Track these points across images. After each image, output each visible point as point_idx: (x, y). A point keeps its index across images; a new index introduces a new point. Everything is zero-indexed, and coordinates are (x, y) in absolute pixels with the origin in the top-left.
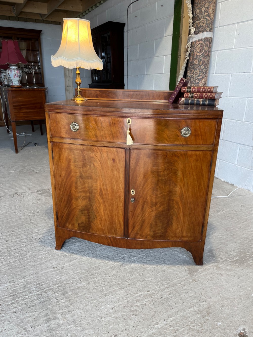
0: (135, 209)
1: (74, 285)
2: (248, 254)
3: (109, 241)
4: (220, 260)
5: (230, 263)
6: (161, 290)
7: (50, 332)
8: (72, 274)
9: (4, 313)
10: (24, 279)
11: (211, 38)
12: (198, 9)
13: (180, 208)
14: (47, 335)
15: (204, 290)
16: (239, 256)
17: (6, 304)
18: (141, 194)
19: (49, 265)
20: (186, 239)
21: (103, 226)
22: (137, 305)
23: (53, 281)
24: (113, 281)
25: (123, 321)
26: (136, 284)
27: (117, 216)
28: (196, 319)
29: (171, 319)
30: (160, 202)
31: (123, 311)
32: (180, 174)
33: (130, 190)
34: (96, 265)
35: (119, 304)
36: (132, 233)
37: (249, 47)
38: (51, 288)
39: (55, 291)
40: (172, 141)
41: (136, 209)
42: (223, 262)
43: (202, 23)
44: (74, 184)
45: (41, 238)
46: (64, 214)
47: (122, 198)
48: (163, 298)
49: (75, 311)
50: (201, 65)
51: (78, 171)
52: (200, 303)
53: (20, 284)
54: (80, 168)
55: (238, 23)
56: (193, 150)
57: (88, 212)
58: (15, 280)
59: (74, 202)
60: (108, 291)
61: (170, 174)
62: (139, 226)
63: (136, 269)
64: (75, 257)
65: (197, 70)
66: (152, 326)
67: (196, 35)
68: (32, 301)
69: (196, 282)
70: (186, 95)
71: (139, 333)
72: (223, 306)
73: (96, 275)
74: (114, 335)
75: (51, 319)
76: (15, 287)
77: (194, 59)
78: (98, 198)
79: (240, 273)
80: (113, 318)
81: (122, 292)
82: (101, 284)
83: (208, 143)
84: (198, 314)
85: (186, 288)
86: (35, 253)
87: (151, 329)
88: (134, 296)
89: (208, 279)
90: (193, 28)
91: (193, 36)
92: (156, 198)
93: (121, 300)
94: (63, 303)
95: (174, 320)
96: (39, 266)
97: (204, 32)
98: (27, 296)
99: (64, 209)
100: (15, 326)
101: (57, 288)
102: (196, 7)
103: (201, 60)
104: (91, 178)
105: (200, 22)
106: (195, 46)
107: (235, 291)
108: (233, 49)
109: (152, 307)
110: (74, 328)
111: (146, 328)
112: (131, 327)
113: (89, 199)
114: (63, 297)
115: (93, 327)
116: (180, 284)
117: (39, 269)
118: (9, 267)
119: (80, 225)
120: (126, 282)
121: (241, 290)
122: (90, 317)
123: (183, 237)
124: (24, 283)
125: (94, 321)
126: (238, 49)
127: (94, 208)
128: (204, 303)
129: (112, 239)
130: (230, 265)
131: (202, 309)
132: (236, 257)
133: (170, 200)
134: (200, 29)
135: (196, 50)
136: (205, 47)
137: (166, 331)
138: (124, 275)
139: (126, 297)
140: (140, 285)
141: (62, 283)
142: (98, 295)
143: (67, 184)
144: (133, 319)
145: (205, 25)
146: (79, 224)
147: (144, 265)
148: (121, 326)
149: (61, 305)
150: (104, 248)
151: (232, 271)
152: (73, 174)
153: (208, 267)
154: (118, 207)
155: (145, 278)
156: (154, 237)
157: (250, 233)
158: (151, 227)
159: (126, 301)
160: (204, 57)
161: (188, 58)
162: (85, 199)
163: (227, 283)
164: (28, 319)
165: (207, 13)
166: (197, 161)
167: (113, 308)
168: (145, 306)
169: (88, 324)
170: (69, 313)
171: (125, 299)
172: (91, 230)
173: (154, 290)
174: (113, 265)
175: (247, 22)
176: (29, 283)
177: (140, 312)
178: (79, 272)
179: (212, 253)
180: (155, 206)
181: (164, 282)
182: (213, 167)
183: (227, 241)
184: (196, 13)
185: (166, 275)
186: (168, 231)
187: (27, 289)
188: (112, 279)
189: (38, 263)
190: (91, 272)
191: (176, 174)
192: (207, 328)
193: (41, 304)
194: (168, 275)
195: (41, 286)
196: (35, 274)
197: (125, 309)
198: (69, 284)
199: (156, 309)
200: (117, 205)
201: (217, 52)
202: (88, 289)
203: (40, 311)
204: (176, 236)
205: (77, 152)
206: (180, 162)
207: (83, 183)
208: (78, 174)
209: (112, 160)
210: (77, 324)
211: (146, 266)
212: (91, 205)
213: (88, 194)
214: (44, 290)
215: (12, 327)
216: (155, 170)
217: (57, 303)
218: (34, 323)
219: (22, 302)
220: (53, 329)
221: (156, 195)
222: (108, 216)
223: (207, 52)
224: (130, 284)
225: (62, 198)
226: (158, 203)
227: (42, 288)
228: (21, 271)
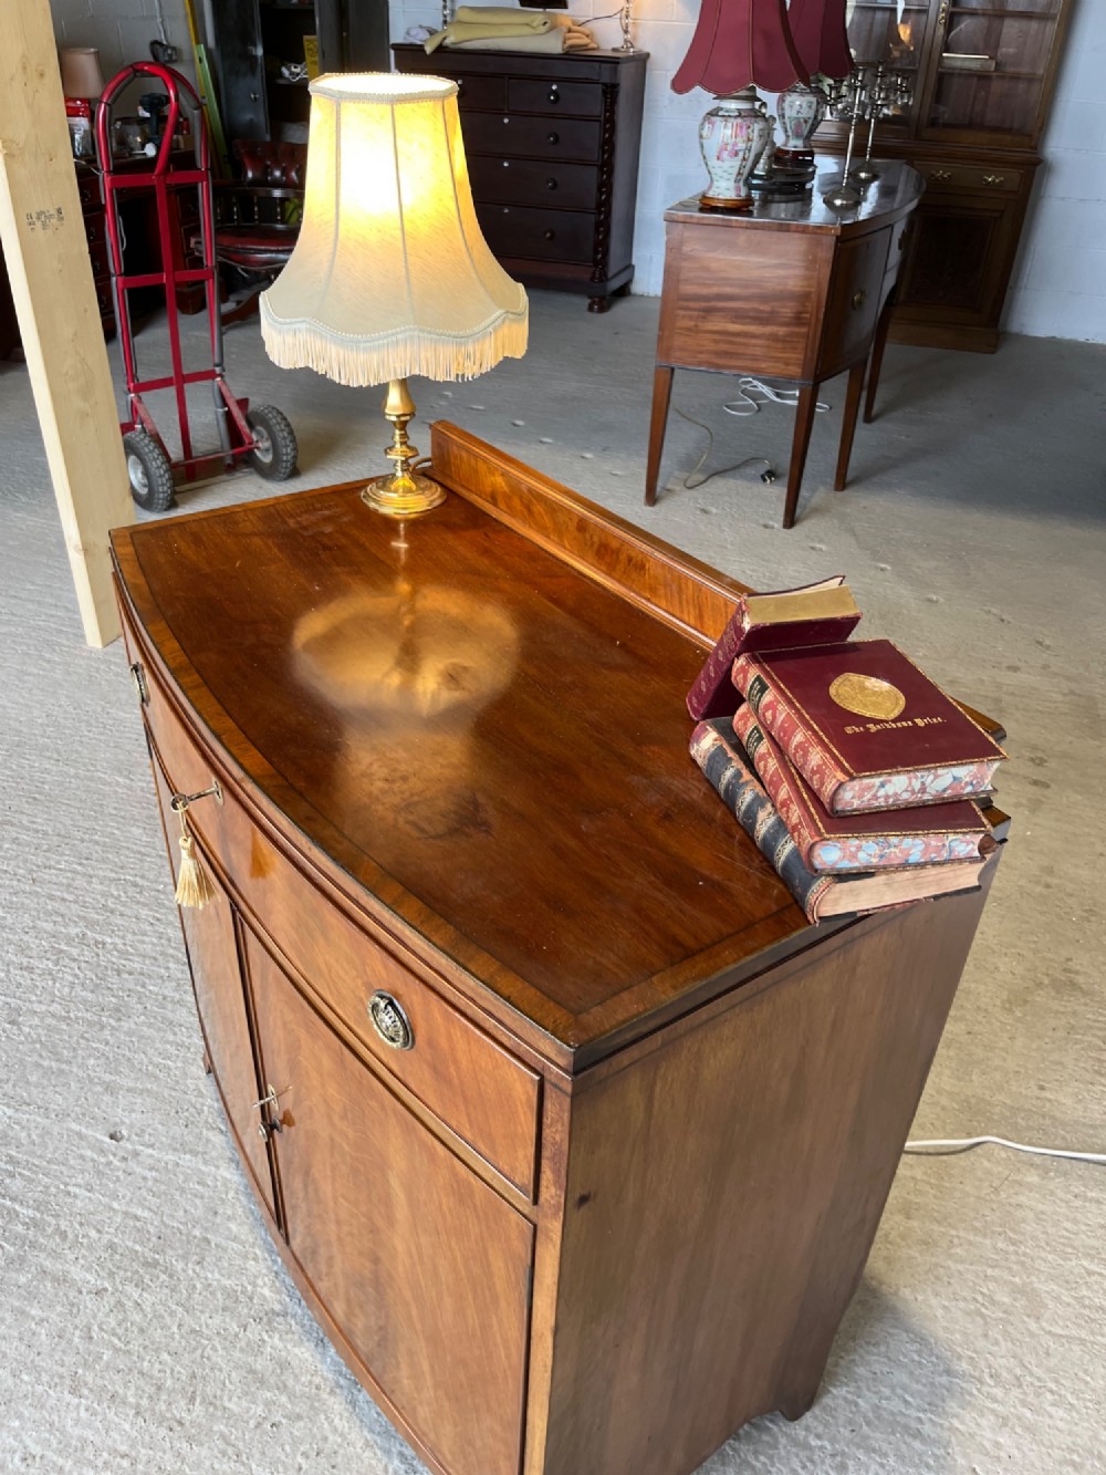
1: (70, 1257)
8: (117, 1208)
10: (18, 1110)
19: (120, 1110)
23: (48, 1187)
26: (201, 1445)
34: (211, 1238)
35: (60, 1461)
38: (17, 1207)
56: (436, 1132)
60: (103, 1377)
63: (290, 1382)
64: (208, 1140)
70: (740, 718)
73: (158, 1278)
81: (127, 1427)
82: (122, 1331)
86: (149, 1032)
93: (86, 1453)
96: (96, 1093)
101: (25, 1224)
117: (81, 1106)
118: (44, 1032)
120: (184, 1403)
138: (221, 1370)
141: (58, 1216)
142: (63, 1366)
147: (332, 1392)
155: (257, 1456)
166: (462, 1202)
167: (30, 1461)
174: (255, 1286)
178: (138, 1219)
182: (539, 1303)
188: (173, 1345)
189: (110, 1078)
190: (162, 1252)
198: (65, 1238)
202: (73, 1310)
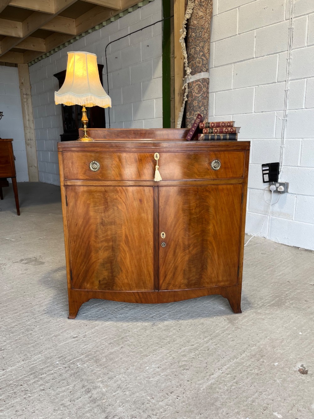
0: (166, 255)
1: (106, 351)
2: (283, 297)
3: (137, 297)
4: (257, 306)
5: (268, 308)
6: (205, 342)
7: (95, 403)
8: (99, 341)
9: (29, 392)
10: (41, 354)
11: (208, 79)
12: (193, 48)
13: (214, 248)
14: (92, 406)
15: (250, 335)
16: (274, 300)
17: (28, 383)
18: (172, 236)
19: (67, 335)
20: (222, 284)
21: (129, 279)
22: (185, 360)
23: (78, 352)
24: (150, 341)
25: (175, 377)
26: (176, 340)
27: (145, 266)
28: (251, 364)
29: (225, 367)
30: (192, 244)
31: (171, 368)
32: (212, 210)
33: (160, 233)
34: (124, 329)
35: (164, 362)
36: (164, 284)
37: (249, 87)
38: (78, 358)
39: (85, 360)
40: (202, 175)
41: (168, 254)
42: (261, 307)
43: (198, 63)
44: (94, 233)
45: (46, 309)
46: (81, 271)
47: (152, 243)
48: (210, 349)
49: (116, 377)
50: (201, 106)
51: (98, 217)
52: (250, 348)
53: (38, 361)
54: (102, 213)
55: (234, 63)
56: (224, 183)
57: (111, 265)
58: (30, 357)
59: (94, 255)
60: (147, 351)
61: (202, 212)
62: (171, 275)
63: (171, 326)
64: (95, 324)
65: (197, 111)
66: (208, 377)
67: (193, 76)
68: (61, 375)
69: (239, 330)
70: (204, 131)
71: (196, 386)
72: (274, 347)
73: (127, 338)
74: (169, 392)
75: (91, 389)
76: (32, 364)
77: (193, 100)
78: (124, 247)
79: (281, 315)
80: (163, 377)
81: (163, 350)
82: (137, 346)
83: (238, 176)
84: (251, 358)
85: (231, 336)
86: (45, 326)
87: (208, 379)
88: (179, 352)
89: (251, 325)
90: (188, 68)
91: (189, 76)
92: (189, 240)
93: (165, 357)
94: (99, 371)
95: (229, 368)
96: (55, 339)
97: (201, 72)
98: (52, 371)
99: (81, 265)
100: (48, 404)
101: (86, 357)
102: (191, 46)
103: (200, 101)
104: (114, 224)
105: (195, 63)
106: (193, 87)
107: (281, 332)
108: (231, 89)
109: (201, 359)
110: (121, 394)
111: (202, 379)
112: (186, 382)
113: (112, 250)
114: (96, 365)
115: (143, 389)
116: (223, 334)
117: (56, 342)
118: (16, 345)
119: (101, 283)
120: (164, 340)
121: (288, 331)
122: (136, 379)
123: (219, 281)
124: (43, 358)
125: (141, 382)
126: (236, 89)
127: (119, 259)
128: (254, 347)
129: (141, 294)
130: (268, 309)
131: (253, 353)
132: (272, 301)
133: (203, 240)
134: (196, 70)
135: (194, 91)
136: (203, 88)
137: (224, 379)
138: (160, 334)
139: (170, 354)
140: (181, 340)
141: (90, 351)
142: (138, 357)
143: (84, 234)
144: (185, 373)
145: (201, 65)
146: (100, 281)
147: (178, 321)
148: (174, 382)
149: (97, 374)
150: (127, 311)
151: (272, 314)
152: (92, 221)
153: (247, 314)
154: (146, 255)
155: (185, 333)
156: (189, 285)
157: (279, 277)
158: (184, 274)
159: (171, 358)
160: (203, 98)
161: (186, 99)
162: (107, 250)
163: (271, 326)
164: (62, 394)
165: (203, 53)
166: (229, 195)
167: (160, 367)
168: (193, 359)
169: (137, 387)
170: (110, 379)
171: (170, 357)
172: (115, 287)
173: (198, 343)
174: (144, 325)
175: (244, 62)
176: (49, 357)
177: (190, 366)
178: (106, 338)
179: (247, 301)
180: (188, 249)
181: (206, 335)
182: (244, 201)
183: (258, 288)
184: (191, 53)
185: (206, 327)
186: (203, 276)
187: (49, 364)
188: (148, 339)
189: (53, 335)
190: (120, 336)
191: (208, 210)
192: (265, 369)
193: (72, 376)
194: (208, 327)
195: (66, 358)
196: (52, 347)
197: (173, 366)
198: (99, 351)
199: (206, 360)
200: (146, 252)
201: (214, 93)
202: (123, 353)
203: (74, 384)
204: (212, 282)
205: (97, 194)
206: (212, 198)
207: (105, 230)
208: (99, 220)
209: (139, 201)
210: (123, 389)
211: (181, 321)
212: (115, 256)
213: (111, 244)
214: (71, 362)
215: (45, 406)
216: (186, 208)
217: (92, 372)
218: (72, 397)
219: (48, 378)
220: (97, 399)
221: (189, 236)
222: (136, 266)
223: (206, 93)
224: (169, 342)
225: (78, 252)
226: (191, 245)
227: (67, 360)
228: (33, 347)
